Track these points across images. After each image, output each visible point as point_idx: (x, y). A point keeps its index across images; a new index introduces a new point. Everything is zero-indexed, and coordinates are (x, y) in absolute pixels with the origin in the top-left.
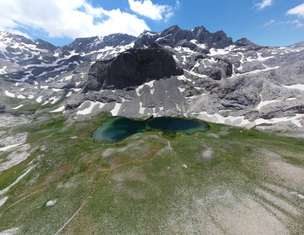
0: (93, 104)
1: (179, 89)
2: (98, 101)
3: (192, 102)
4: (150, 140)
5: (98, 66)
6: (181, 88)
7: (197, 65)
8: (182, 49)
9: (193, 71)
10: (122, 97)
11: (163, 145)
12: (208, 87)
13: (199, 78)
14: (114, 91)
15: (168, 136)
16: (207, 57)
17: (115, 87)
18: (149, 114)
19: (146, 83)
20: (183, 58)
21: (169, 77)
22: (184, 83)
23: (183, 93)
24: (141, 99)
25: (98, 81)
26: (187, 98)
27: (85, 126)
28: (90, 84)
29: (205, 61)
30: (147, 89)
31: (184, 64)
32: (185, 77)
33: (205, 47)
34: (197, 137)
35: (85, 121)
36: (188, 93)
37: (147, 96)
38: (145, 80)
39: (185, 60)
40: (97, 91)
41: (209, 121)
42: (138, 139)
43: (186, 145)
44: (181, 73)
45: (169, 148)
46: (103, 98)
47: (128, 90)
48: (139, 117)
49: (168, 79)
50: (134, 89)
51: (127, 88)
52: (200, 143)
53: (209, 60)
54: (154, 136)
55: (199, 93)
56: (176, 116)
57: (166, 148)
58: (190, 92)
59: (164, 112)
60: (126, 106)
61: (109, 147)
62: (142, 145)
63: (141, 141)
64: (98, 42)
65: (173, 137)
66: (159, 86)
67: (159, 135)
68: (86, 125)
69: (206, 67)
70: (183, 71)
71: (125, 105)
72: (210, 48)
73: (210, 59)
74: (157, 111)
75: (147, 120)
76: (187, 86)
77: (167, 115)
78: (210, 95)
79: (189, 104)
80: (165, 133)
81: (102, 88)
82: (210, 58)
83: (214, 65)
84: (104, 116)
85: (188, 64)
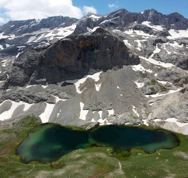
0: (15, 105)
1: (136, 83)
2: (22, 100)
3: (156, 104)
4: (95, 161)
5: (27, 55)
6: (139, 82)
7: (157, 51)
8: (134, 32)
9: (153, 58)
10: (56, 95)
11: (112, 168)
12: (176, 81)
13: (162, 68)
14: (44, 87)
15: (120, 154)
16: (168, 41)
17: (47, 81)
18: (93, 120)
19: (89, 76)
20: (137, 43)
21: (121, 67)
22: (144, 75)
23: (142, 89)
24: (82, 98)
25: (25, 73)
26: (147, 96)
27: (6, 138)
28: (13, 78)
29: (166, 46)
30: (91, 84)
31: (140, 50)
32: (143, 68)
33: (162, 29)
34: (160, 156)
35: (5, 131)
36: (150, 90)
37: (90, 94)
38: (88, 71)
39: (140, 45)
40: (22, 86)
41: (179, 132)
42: (78, 159)
43: (142, 169)
44: (137, 61)
45: (120, 172)
46: (29, 96)
47: (64, 85)
48: (80, 124)
49: (119, 71)
50: (72, 84)
51: (63, 82)
52: (162, 167)
53: (171, 44)
54: (100, 154)
55: (164, 89)
56: (132, 123)
57: (116, 172)
58: (152, 89)
59: (114, 118)
60: (61, 108)
61: (42, 168)
62: (84, 167)
63: (84, 162)
64: (34, 24)
65: (126, 157)
66: (107, 80)
67: (107, 153)
68: (7, 136)
69: (169, 53)
70: (139, 59)
71: (59, 106)
72: (169, 29)
73: (173, 43)
74: (105, 116)
75: (91, 129)
76: (148, 80)
77: (118, 123)
78: (182, 94)
79: (150, 106)
80: (116, 150)
81: (29, 82)
82: (172, 41)
83: (180, 51)
84: (30, 123)
85: (145, 50)
